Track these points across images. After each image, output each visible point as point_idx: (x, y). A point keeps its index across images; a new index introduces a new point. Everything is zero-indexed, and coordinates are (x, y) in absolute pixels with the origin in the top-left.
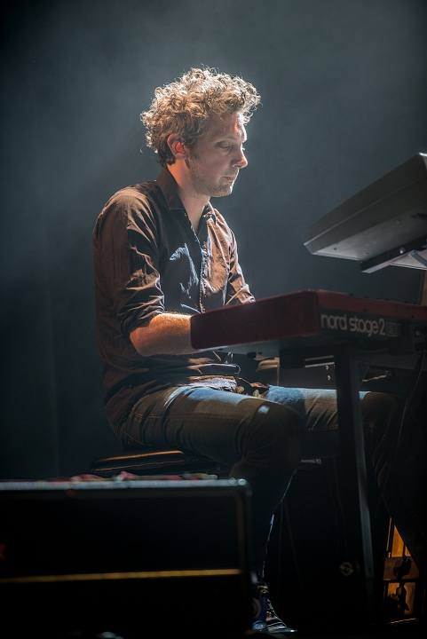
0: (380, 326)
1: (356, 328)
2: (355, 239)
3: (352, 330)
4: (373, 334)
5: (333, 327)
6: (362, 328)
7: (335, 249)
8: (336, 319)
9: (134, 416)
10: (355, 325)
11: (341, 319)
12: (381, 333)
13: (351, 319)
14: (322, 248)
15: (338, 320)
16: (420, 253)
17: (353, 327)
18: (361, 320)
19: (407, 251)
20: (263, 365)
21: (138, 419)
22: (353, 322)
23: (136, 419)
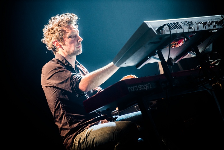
0: (149, 85)
1: (141, 89)
2: (131, 58)
3: (140, 90)
4: (148, 89)
5: (133, 91)
6: (143, 88)
7: (125, 64)
8: (133, 87)
9: (75, 143)
10: (141, 88)
11: (135, 87)
12: (150, 88)
13: (139, 86)
14: (121, 64)
15: (134, 88)
16: (155, 56)
17: (140, 89)
18: (142, 85)
19: (150, 57)
20: (113, 113)
21: (77, 144)
22: (140, 87)
23: (76, 144)
